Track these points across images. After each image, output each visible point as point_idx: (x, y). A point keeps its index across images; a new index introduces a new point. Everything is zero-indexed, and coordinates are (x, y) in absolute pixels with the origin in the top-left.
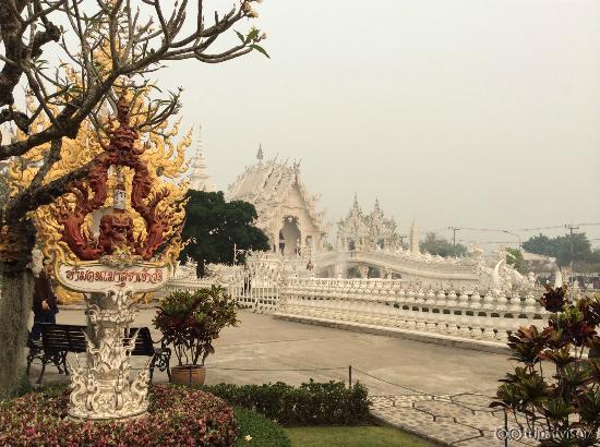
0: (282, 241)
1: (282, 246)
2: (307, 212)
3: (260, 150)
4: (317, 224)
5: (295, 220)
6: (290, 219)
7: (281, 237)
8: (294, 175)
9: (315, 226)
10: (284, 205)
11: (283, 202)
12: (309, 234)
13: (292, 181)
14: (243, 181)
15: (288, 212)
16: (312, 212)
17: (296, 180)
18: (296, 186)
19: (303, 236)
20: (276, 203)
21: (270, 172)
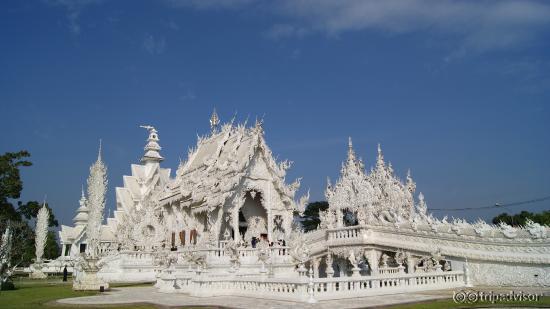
0: (243, 225)
1: (243, 230)
2: (274, 183)
4: (287, 199)
5: (259, 195)
6: (253, 194)
7: (242, 218)
8: (256, 137)
9: (285, 203)
10: (243, 174)
11: (242, 171)
12: (279, 214)
13: (255, 143)
14: (195, 154)
15: (251, 185)
16: (281, 185)
17: (259, 142)
18: (259, 150)
19: (271, 216)
20: (234, 172)
21: (226, 138)
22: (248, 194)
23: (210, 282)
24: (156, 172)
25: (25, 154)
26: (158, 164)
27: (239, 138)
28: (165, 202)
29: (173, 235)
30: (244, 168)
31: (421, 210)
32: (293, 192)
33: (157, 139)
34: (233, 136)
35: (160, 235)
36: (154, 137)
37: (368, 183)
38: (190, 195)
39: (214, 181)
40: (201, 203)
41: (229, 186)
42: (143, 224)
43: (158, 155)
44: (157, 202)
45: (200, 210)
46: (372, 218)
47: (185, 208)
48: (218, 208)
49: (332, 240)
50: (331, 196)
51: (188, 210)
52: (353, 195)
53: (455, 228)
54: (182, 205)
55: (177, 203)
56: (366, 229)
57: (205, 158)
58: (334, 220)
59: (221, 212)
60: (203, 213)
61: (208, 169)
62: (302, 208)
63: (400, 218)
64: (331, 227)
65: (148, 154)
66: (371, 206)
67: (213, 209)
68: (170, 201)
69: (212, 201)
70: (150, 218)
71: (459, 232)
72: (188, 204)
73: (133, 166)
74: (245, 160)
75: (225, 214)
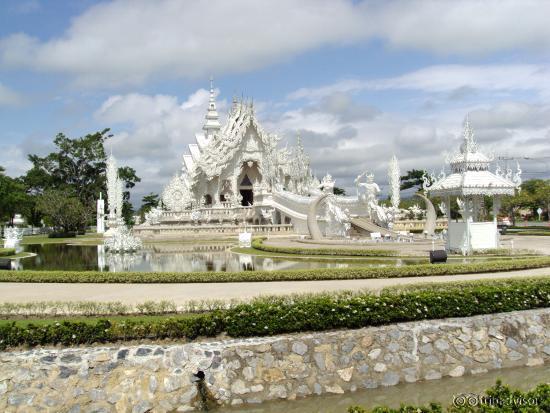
2: (268, 154)
6: (250, 164)
10: (238, 149)
13: (247, 123)
17: (251, 121)
18: (252, 129)
21: (237, 116)
22: (245, 164)
25: (107, 130)
30: (238, 144)
36: (212, 106)
59: (220, 180)
70: (177, 185)
74: (239, 138)
75: (224, 181)
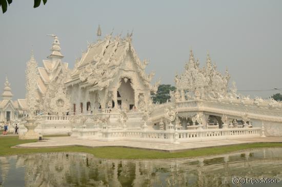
0: (120, 99)
1: (120, 102)
2: (139, 74)
3: (99, 29)
4: (147, 83)
5: (129, 80)
6: (126, 80)
7: (119, 95)
8: (127, 44)
9: (145, 86)
10: (120, 67)
11: (120, 65)
12: (141, 92)
13: (127, 48)
14: (87, 54)
15: (124, 74)
16: (143, 74)
17: (130, 47)
18: (130, 52)
19: (137, 94)
20: (114, 66)
21: (107, 44)
22: (122, 80)
23: (112, 133)
24: (59, 65)
26: (60, 60)
27: (117, 44)
28: (69, 84)
29: (75, 105)
30: (121, 63)
31: (234, 91)
32: (150, 79)
33: (58, 43)
34: (112, 42)
35: (67, 105)
36: (57, 42)
37: (202, 75)
38: (86, 80)
39: (101, 71)
40: (93, 85)
41: (112, 74)
42: (56, 99)
43: (60, 54)
44: (63, 85)
45: (93, 89)
46: (203, 96)
47: (83, 88)
48: (105, 88)
49: (178, 109)
50: (178, 82)
51: (84, 89)
52: (192, 81)
53: (256, 102)
54: (81, 87)
55: (77, 85)
56: (200, 102)
57: (94, 57)
58: (179, 96)
59: (107, 91)
60: (95, 91)
61: (96, 64)
62: (156, 89)
63: (221, 96)
64: (178, 101)
65: (53, 53)
66: (203, 88)
67: (102, 89)
68: (72, 84)
69: (101, 84)
70: (61, 94)
71: (258, 104)
72: (84, 86)
73: (43, 60)
74: (121, 58)
75: (109, 92)
